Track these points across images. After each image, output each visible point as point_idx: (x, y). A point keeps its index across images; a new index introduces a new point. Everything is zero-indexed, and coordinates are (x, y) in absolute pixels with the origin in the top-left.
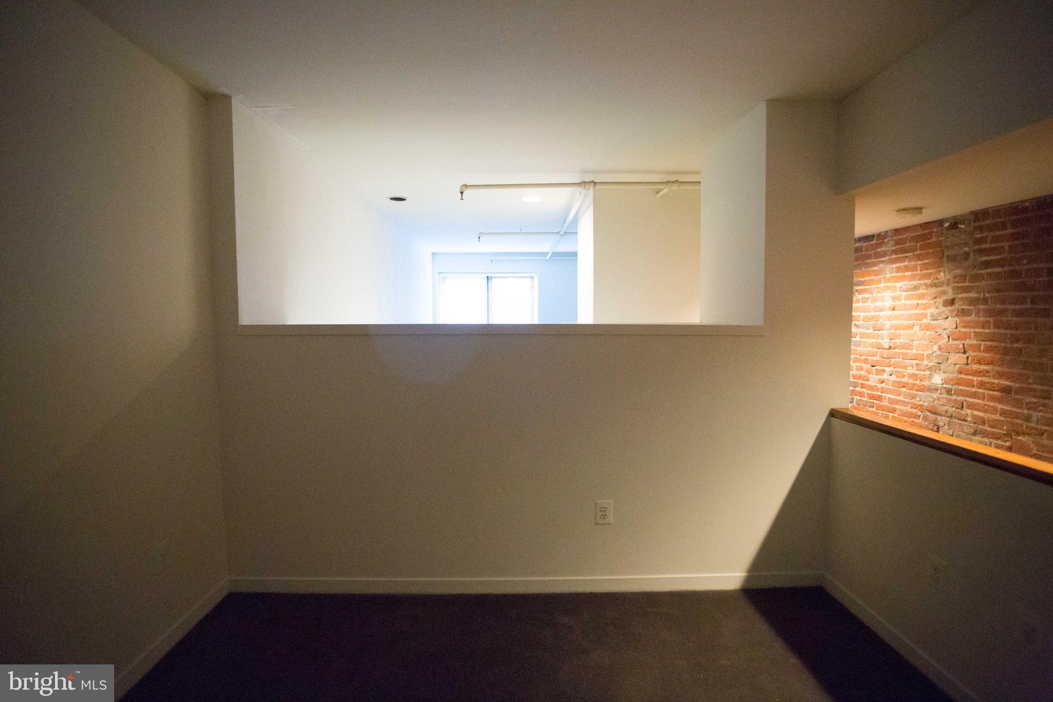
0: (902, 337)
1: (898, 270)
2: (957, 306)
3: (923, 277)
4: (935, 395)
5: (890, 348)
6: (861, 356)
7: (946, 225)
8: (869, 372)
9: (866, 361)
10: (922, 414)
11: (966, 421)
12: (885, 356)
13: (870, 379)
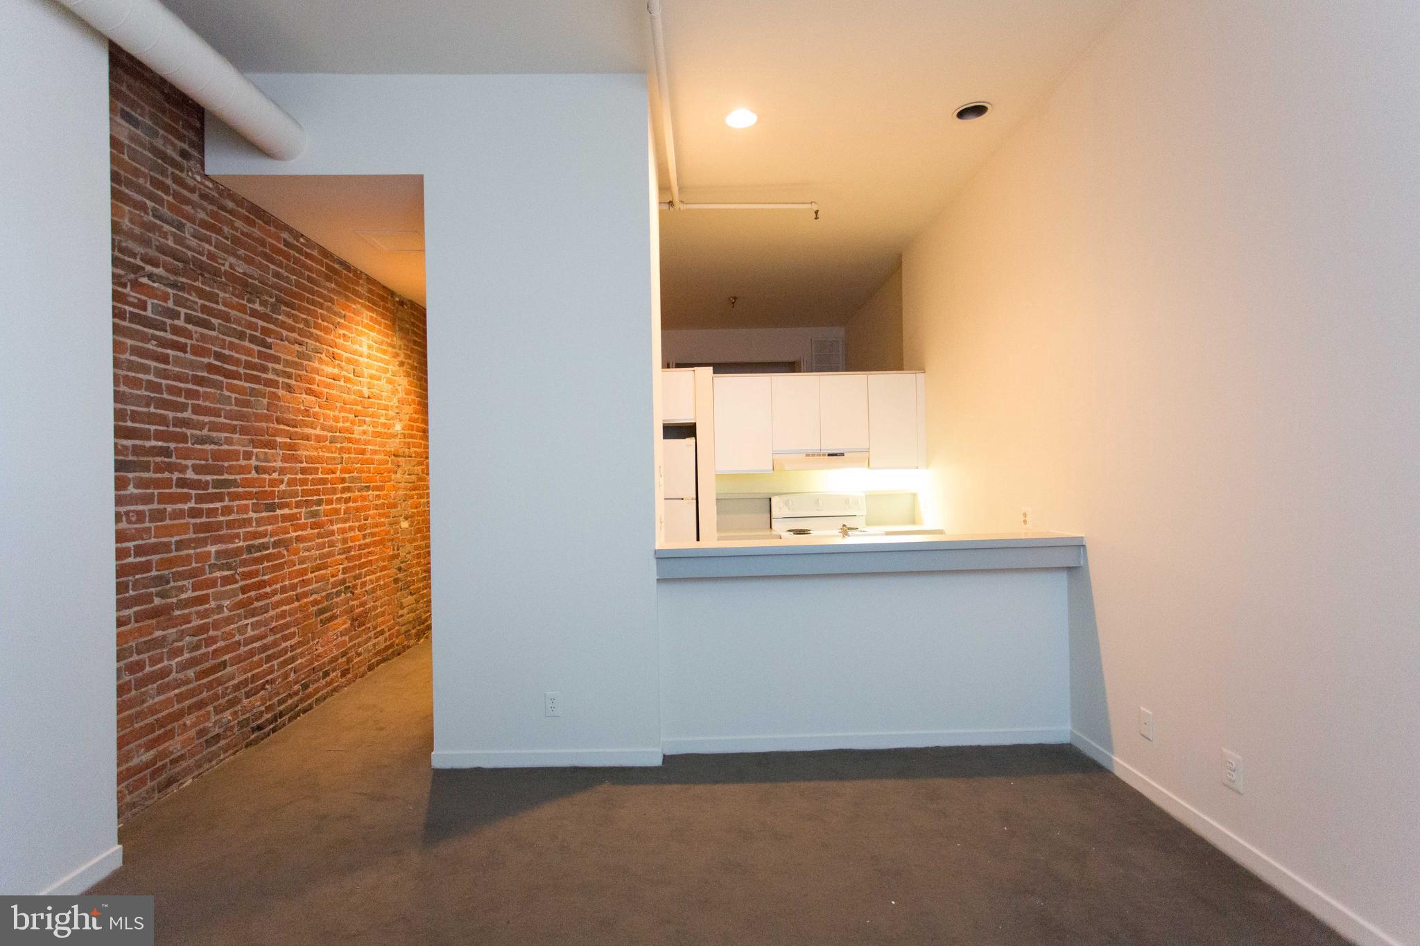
0: (375, 387)
1: (371, 319)
2: (404, 368)
3: (387, 336)
4: (398, 441)
5: (369, 398)
6: (345, 404)
7: (397, 299)
8: (353, 423)
9: (350, 411)
10: (390, 459)
11: (411, 457)
12: (366, 406)
13: (355, 432)
